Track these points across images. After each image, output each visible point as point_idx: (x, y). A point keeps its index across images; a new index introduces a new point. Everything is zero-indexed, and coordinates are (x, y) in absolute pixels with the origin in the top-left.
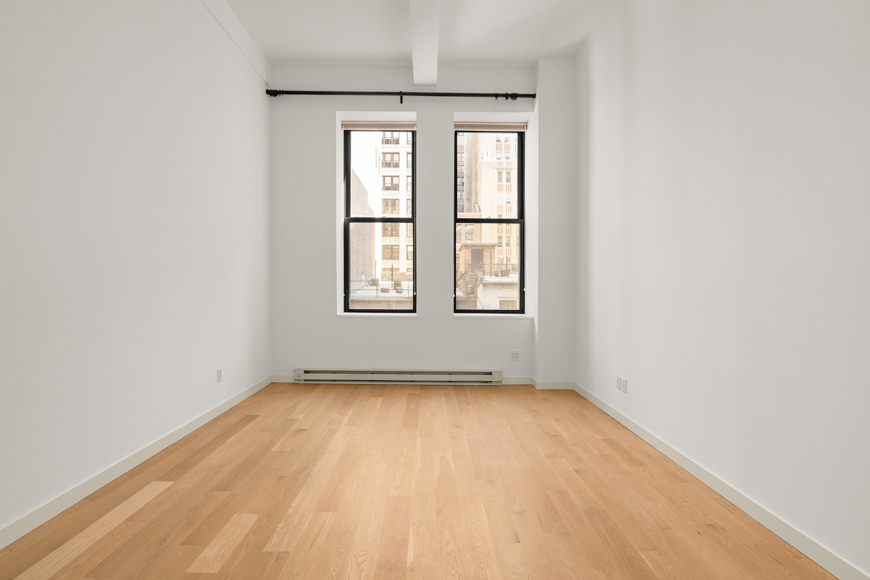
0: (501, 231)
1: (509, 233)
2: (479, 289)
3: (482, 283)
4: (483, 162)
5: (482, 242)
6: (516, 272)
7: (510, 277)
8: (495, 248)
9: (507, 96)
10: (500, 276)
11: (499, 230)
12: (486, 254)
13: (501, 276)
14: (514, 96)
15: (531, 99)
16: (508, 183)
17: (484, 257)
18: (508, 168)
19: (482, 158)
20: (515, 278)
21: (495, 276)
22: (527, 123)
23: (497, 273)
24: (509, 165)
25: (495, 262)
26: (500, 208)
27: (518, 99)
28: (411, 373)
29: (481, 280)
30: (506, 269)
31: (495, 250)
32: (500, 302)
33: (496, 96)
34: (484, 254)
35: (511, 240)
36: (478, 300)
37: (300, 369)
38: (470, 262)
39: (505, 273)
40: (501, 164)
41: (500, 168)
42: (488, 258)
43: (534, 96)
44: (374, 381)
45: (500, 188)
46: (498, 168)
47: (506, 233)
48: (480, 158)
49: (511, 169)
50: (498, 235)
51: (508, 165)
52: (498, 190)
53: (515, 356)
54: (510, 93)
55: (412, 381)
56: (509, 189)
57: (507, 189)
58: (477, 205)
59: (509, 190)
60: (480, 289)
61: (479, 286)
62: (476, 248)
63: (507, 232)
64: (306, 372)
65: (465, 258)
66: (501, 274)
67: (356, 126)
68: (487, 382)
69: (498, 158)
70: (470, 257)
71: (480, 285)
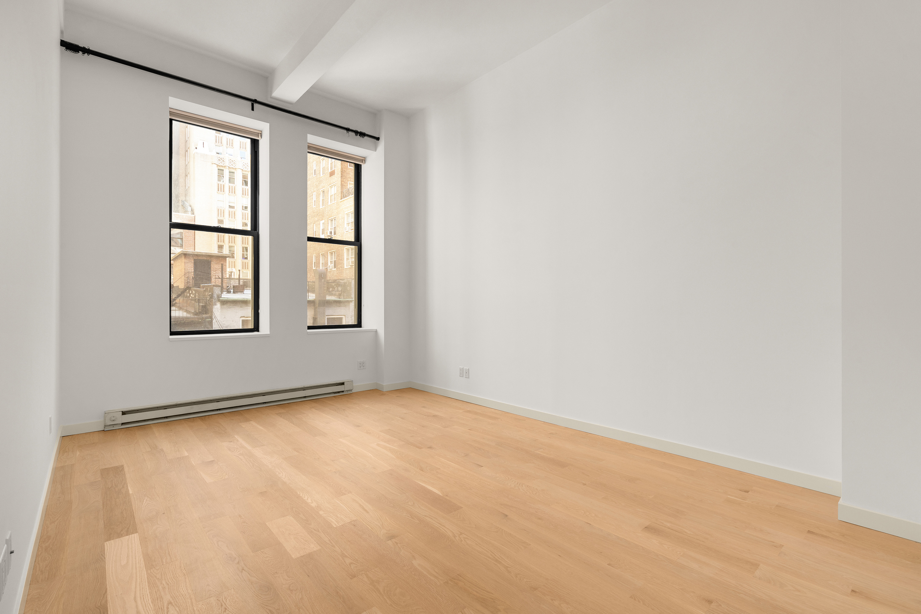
0: (222, 239)
1: (233, 242)
2: (215, 307)
3: (219, 300)
4: (197, 153)
5: (196, 251)
6: (248, 288)
7: (245, 294)
8: (226, 260)
9: (356, 132)
10: (232, 292)
11: (220, 238)
12: (215, 267)
13: (234, 292)
14: (362, 135)
15: (375, 140)
16: (231, 185)
17: (212, 269)
18: (231, 166)
19: (196, 148)
20: (248, 294)
21: (226, 292)
22: (365, 158)
23: (229, 289)
24: (233, 164)
25: (226, 276)
26: (220, 212)
27: (366, 138)
28: (264, 394)
29: (219, 297)
30: (238, 285)
31: (226, 262)
32: (242, 321)
33: (348, 130)
34: (212, 266)
35: (235, 251)
36: (214, 321)
37: (114, 410)
38: (192, 275)
39: (237, 289)
40: (222, 160)
41: (221, 164)
42: (217, 270)
43: (378, 139)
44: (220, 409)
45: (220, 189)
46: (219, 164)
47: (229, 243)
48: (192, 148)
49: (235, 169)
50: (218, 244)
51: (231, 164)
52: (218, 191)
53: (362, 365)
54: (359, 131)
55: (265, 403)
56: (232, 191)
57: (229, 191)
58: (187, 204)
59: (232, 193)
60: (217, 309)
61: (216, 305)
62: (200, 258)
63: (229, 241)
64: (124, 413)
65: (185, 269)
66: (233, 290)
67: (187, 118)
68: (339, 392)
69: (218, 152)
70: (193, 269)
71: (217, 303)
